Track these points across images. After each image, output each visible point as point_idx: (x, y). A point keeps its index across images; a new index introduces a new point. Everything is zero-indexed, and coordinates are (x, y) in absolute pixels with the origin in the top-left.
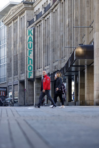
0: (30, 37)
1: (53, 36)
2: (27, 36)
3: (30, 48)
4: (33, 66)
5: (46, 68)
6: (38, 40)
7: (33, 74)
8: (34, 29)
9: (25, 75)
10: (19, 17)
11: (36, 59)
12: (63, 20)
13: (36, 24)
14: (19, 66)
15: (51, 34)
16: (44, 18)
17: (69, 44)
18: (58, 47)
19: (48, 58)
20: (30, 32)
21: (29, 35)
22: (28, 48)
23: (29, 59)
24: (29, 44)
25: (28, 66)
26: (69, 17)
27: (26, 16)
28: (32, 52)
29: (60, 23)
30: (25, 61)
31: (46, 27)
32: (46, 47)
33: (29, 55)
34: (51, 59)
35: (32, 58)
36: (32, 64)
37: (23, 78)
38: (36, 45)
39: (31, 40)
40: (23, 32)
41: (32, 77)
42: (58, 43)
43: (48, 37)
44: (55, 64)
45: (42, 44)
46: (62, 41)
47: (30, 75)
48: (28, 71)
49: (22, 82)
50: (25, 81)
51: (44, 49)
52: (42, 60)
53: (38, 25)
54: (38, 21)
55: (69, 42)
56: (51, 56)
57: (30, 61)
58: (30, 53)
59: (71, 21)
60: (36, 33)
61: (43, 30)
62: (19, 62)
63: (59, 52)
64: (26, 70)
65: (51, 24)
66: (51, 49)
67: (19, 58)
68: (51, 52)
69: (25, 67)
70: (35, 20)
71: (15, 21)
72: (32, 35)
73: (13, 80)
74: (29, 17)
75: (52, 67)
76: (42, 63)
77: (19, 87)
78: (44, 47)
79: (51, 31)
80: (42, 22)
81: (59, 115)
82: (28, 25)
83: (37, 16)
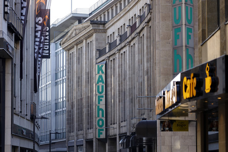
0: (100, 77)
1: (131, 79)
3: (100, 93)
4: (104, 119)
6: (111, 81)
7: (104, 132)
8: (106, 64)
9: (94, 132)
10: (84, 41)
11: (109, 110)
13: (109, 57)
15: (128, 76)
16: (120, 50)
19: (125, 110)
20: (100, 69)
21: (98, 73)
22: (97, 93)
23: (99, 109)
24: (98, 87)
25: (97, 119)
27: (94, 42)
28: (104, 99)
29: (139, 65)
31: (122, 65)
33: (99, 103)
34: (128, 114)
35: (103, 107)
36: (103, 116)
37: (91, 136)
38: (109, 89)
39: (102, 81)
41: (103, 136)
44: (133, 121)
45: (117, 88)
47: (100, 133)
48: (97, 126)
49: (89, 143)
51: (119, 96)
52: (118, 112)
53: (111, 59)
54: (112, 52)
56: (128, 109)
57: (101, 112)
58: (100, 100)
60: (109, 71)
61: (119, 68)
64: (94, 123)
65: (128, 62)
66: (128, 99)
67: (84, 104)
68: (128, 104)
69: (94, 119)
70: (107, 51)
71: (79, 47)
72: (102, 72)
73: (75, 138)
75: (130, 124)
78: (119, 94)
79: (128, 72)
80: (117, 56)
82: (98, 55)
83: (110, 44)
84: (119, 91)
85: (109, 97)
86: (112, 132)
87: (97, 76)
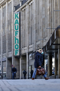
0: (17, 20)
1: (36, 18)
2: (14, 19)
3: (17, 30)
4: (19, 45)
5: (30, 46)
6: (23, 23)
7: (19, 52)
8: (20, 13)
9: (13, 53)
10: (7, 3)
11: (22, 39)
12: (44, 5)
13: (22, 9)
14: (7, 45)
15: (34, 17)
16: (29, 3)
17: (50, 26)
18: (40, 28)
19: (32, 38)
20: (16, 16)
21: (16, 18)
22: (15, 30)
23: (16, 39)
24: (16, 26)
25: (15, 45)
26: (49, 3)
27: (13, 2)
28: (18, 33)
29: (42, 8)
30: (13, 41)
31: (30, 12)
32: (30, 28)
33: (16, 35)
34: (34, 39)
35: (18, 38)
36: (18, 43)
37: (11, 55)
38: (21, 27)
39: (17, 23)
40: (11, 16)
41: (18, 54)
42: (40, 25)
43: (32, 20)
44: (38, 43)
45: (27, 26)
46: (44, 23)
47: (16, 53)
48: (15, 49)
49: (10, 59)
50: (13, 58)
51: (28, 30)
52: (27, 40)
53: (23, 10)
54: (23, 6)
55: (49, 24)
56: (34, 36)
57: (17, 40)
58: (16, 34)
59: (52, 6)
60: (21, 17)
61: (28, 14)
62: (7, 41)
63: (41, 33)
64: (13, 48)
65: (34, 8)
66: (34, 30)
67: (7, 38)
68: (34, 33)
69: (13, 46)
70: (20, 5)
71: (4, 7)
72: (18, 18)
73: (2, 57)
74: (15, 3)
75: (35, 45)
76: (27, 43)
77: (7, 63)
78: (28, 29)
79: (34, 15)
80: (27, 7)
81: (44, 85)
82: (15, 9)
83: (22, 1)
84: (28, 27)
85: (22, 32)
86: (23, 52)
87: (15, 20)
